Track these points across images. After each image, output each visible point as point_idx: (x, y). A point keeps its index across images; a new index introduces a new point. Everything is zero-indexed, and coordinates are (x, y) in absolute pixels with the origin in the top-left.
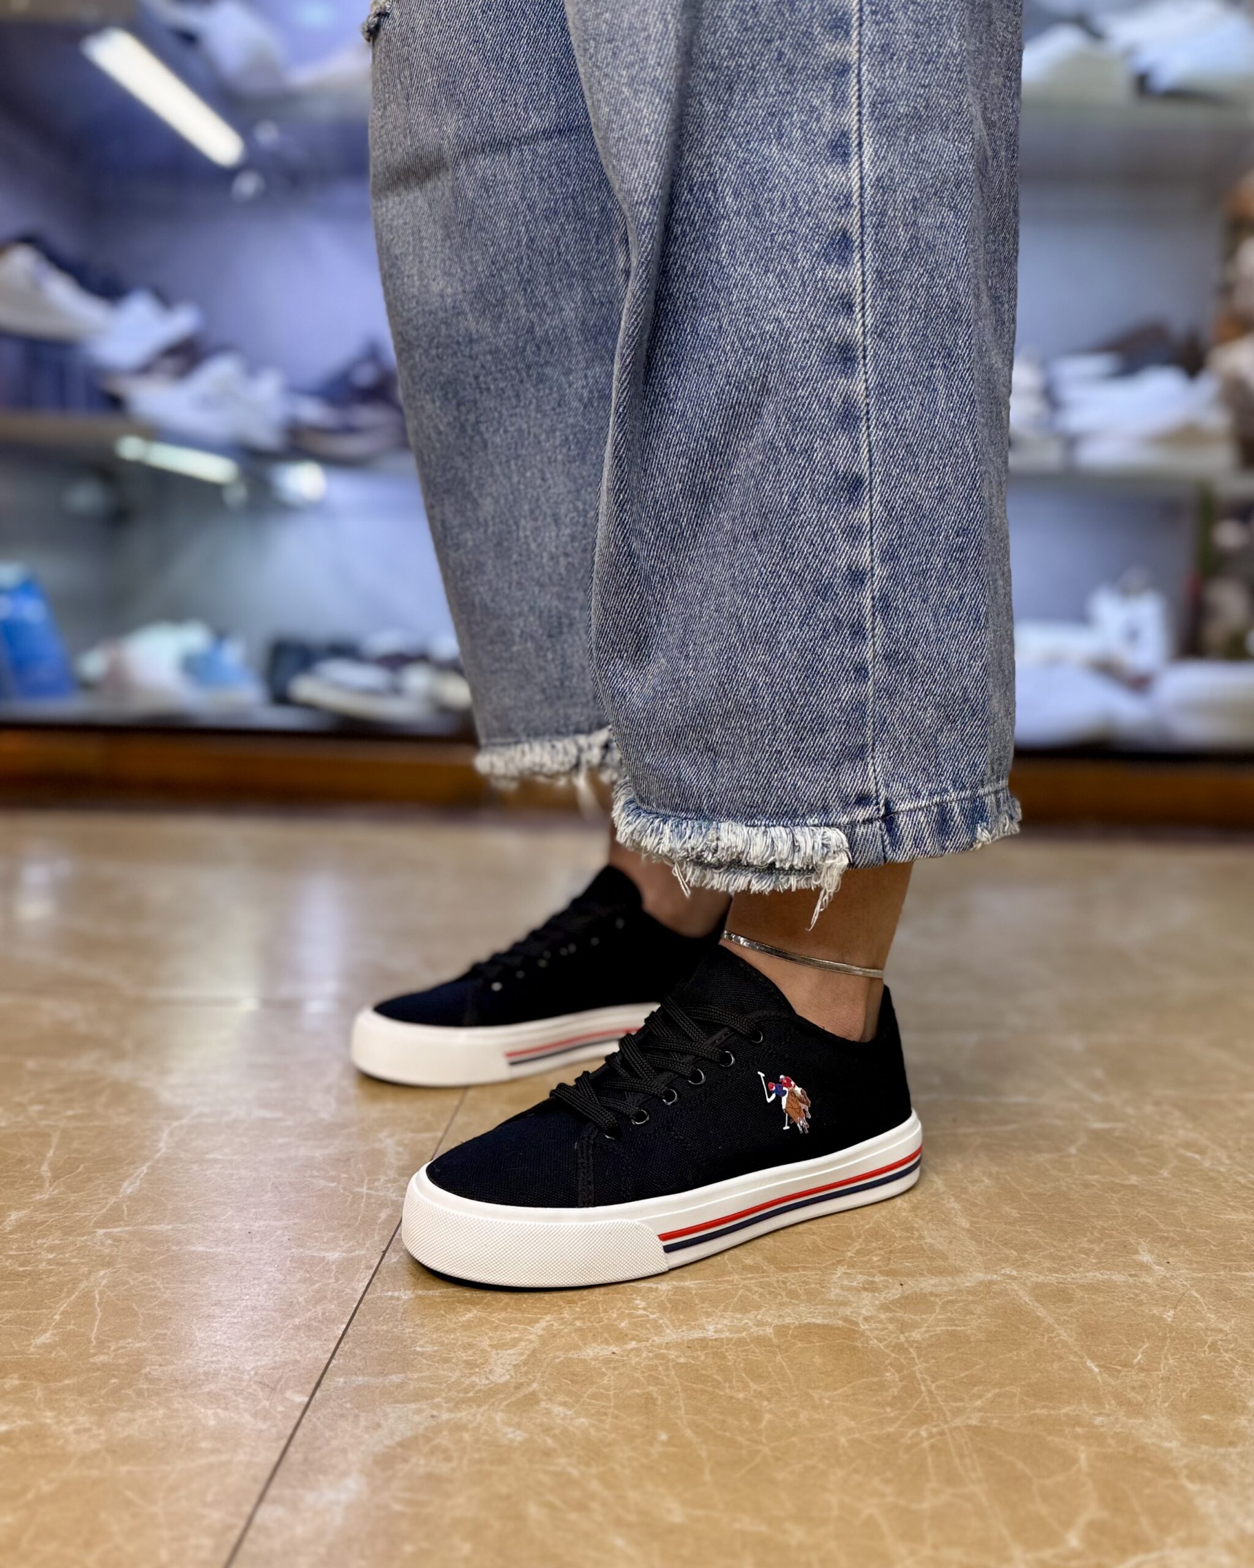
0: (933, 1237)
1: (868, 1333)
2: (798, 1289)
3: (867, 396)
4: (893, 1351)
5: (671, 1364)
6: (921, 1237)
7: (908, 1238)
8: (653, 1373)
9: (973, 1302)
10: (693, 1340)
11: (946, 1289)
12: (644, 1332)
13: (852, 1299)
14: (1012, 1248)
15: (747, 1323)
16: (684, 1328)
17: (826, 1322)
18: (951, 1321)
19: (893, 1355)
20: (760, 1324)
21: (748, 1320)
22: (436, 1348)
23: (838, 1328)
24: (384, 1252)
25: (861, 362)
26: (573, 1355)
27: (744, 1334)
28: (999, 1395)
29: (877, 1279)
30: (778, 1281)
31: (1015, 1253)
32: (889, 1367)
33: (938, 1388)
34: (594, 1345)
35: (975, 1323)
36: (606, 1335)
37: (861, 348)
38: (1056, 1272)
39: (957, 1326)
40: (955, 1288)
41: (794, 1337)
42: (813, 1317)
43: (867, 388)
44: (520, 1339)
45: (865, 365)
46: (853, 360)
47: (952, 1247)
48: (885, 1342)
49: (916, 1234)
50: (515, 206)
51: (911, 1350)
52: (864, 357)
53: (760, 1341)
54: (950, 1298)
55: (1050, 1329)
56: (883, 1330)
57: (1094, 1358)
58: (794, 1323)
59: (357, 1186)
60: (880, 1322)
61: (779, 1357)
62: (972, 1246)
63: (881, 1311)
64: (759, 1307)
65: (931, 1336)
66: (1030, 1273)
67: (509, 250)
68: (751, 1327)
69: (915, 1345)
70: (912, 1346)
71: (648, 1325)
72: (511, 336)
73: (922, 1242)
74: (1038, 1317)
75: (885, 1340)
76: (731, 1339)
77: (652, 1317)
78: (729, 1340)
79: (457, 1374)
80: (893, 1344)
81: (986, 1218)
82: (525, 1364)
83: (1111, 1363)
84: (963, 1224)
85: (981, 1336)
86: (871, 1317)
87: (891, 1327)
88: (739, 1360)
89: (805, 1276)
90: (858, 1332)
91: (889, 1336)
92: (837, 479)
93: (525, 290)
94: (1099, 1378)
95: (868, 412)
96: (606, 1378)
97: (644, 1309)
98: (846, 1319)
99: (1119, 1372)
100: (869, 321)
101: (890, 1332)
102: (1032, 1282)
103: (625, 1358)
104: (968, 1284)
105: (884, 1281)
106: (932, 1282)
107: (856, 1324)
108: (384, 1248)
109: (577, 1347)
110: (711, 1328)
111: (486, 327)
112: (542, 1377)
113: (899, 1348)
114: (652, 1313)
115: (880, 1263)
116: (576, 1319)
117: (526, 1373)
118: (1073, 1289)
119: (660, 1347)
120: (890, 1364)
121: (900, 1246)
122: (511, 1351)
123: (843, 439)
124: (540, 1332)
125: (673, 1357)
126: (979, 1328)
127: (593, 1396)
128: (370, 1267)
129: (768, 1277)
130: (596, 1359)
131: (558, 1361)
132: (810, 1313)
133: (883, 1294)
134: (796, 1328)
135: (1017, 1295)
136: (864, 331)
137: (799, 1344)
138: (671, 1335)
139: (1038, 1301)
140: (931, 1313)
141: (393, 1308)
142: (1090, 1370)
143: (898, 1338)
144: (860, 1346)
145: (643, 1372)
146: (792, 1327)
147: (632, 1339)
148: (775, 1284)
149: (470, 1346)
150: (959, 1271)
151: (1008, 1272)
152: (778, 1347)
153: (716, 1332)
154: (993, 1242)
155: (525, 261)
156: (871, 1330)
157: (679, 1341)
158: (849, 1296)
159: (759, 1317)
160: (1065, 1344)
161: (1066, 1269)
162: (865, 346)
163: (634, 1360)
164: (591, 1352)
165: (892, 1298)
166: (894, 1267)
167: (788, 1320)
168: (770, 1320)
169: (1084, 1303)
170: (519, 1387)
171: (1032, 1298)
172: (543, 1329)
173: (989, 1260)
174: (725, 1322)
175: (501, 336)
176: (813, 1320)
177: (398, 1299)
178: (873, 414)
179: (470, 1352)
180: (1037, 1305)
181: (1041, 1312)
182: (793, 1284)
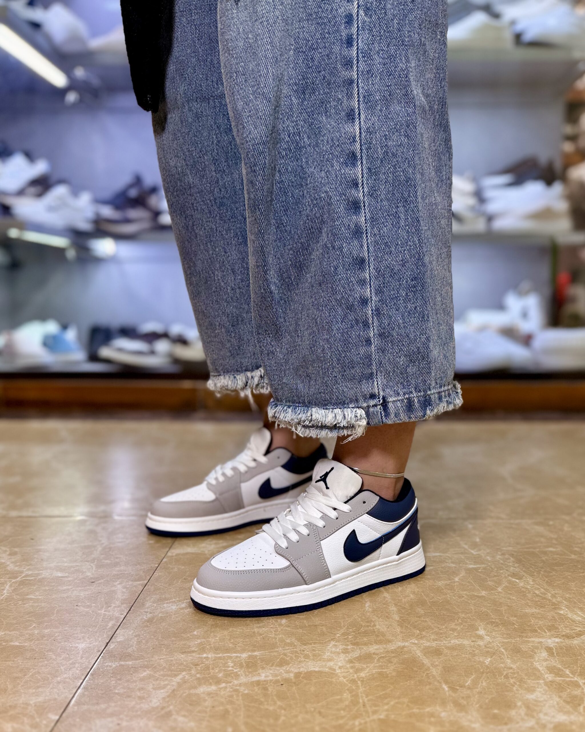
0: (381, 625)
1: (339, 674)
2: (310, 654)
3: (366, 223)
4: (349, 683)
5: (240, 694)
6: (375, 625)
7: (368, 626)
8: (231, 699)
9: (394, 657)
10: (253, 682)
11: (382, 651)
12: (230, 678)
13: (335, 658)
14: (417, 629)
15: (281, 672)
16: (250, 675)
17: (320, 669)
18: (381, 667)
19: (349, 685)
20: (288, 672)
21: (282, 670)
22: (125, 691)
23: (325, 673)
24: (107, 643)
25: (363, 208)
26: (193, 691)
27: (279, 678)
28: (397, 703)
29: (349, 647)
30: (300, 650)
31: (418, 632)
32: (347, 691)
33: (368, 700)
34: (204, 686)
35: (392, 668)
36: (211, 681)
37: (362, 202)
38: (436, 641)
39: (383, 669)
40: (386, 650)
41: (303, 678)
42: (314, 667)
43: (365, 220)
44: (168, 685)
45: (365, 209)
46: (359, 207)
47: (389, 630)
48: (347, 679)
49: (373, 624)
50: (211, 126)
51: (359, 682)
52: (364, 206)
53: (287, 681)
54: (383, 655)
55: (428, 669)
56: (347, 672)
57: (446, 682)
58: (304, 671)
59: (99, 610)
60: (347, 668)
61: (294, 688)
62: (398, 630)
63: (348, 663)
64: (288, 664)
65: (370, 675)
66: (424, 642)
67: (208, 146)
68: (283, 674)
69: (361, 679)
70: (359, 680)
71: (233, 675)
72: (208, 185)
73: (375, 628)
74: (423, 663)
75: (347, 677)
76: (272, 680)
77: (235, 671)
78: (271, 681)
79: (134, 703)
80: (351, 679)
81: (407, 615)
82: (168, 696)
83: (454, 686)
84: (396, 618)
85: (394, 674)
86: (342, 667)
87: (351, 671)
88: (274, 690)
89: (314, 647)
90: (335, 674)
91: (350, 676)
92: (353, 260)
93: (215, 164)
94: (447, 693)
95: (366, 230)
96: (207, 702)
97: (232, 667)
98: (330, 668)
99: (457, 690)
100: (366, 190)
101: (351, 673)
102: (424, 646)
103: (218, 692)
104: (393, 648)
105: (352, 648)
106: (375, 647)
107: (335, 670)
108: (107, 641)
109: (195, 688)
110: (263, 675)
111: (197, 181)
112: (176, 703)
113: (353, 681)
114: (236, 669)
115: (352, 639)
116: (198, 673)
117: (168, 701)
118: (443, 649)
119: (236, 686)
120: (348, 690)
121: (363, 630)
122: (162, 691)
123: (356, 242)
124: (179, 681)
125: (242, 690)
126: (394, 670)
127: (199, 712)
128: (99, 651)
129: (296, 648)
130: (204, 693)
131: (185, 694)
132: (313, 665)
133: (351, 655)
134: (305, 673)
135: (415, 653)
136: (363, 195)
137: (305, 681)
138: (243, 679)
139: (424, 655)
140: (372, 663)
141: (107, 671)
142: (444, 689)
143: (353, 676)
144: (334, 681)
145: (226, 699)
146: (303, 673)
147: (223, 682)
148: (299, 652)
149: (142, 689)
150: (390, 641)
151: (413, 642)
152: (295, 683)
153: (265, 677)
154: (409, 626)
155: (215, 151)
156: (341, 673)
157: (247, 682)
158: (334, 656)
159: (288, 668)
160: (434, 677)
161: (442, 639)
162: (364, 201)
163: (222, 693)
164: (202, 689)
165: (355, 656)
166: (358, 641)
167: (302, 670)
168: (293, 670)
169: (446, 656)
170: (163, 708)
171: (422, 654)
172: (181, 679)
173: (405, 635)
174: (271, 672)
175: (203, 185)
176: (314, 669)
177: (111, 666)
178: (369, 231)
179: (142, 692)
180: (424, 657)
181: (426, 661)
182: (308, 651)
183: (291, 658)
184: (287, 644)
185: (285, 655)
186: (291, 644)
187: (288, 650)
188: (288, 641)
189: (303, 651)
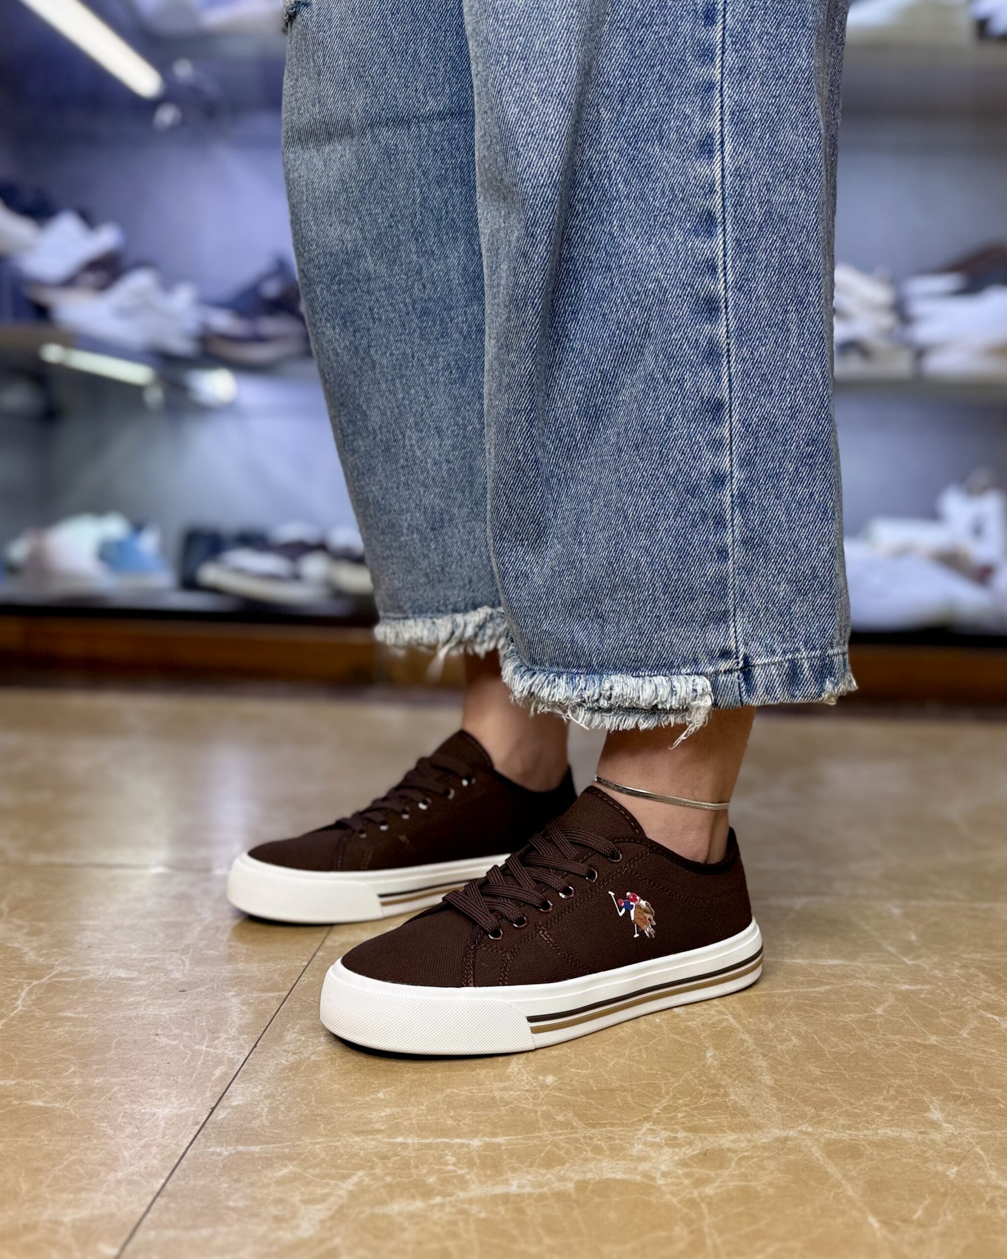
0: (738, 1095)
1: (664, 1188)
3: (727, 338)
5: (471, 1219)
8: (453, 1228)
10: (496, 1195)
12: (450, 1187)
15: (550, 1179)
17: (626, 1176)
20: (563, 1179)
21: (550, 1175)
23: (636, 1184)
25: (724, 312)
27: (545, 1190)
31: (813, 1110)
37: (723, 301)
41: (593, 1192)
42: (614, 1172)
43: (727, 332)
46: (716, 310)
47: (754, 1104)
52: (726, 307)
53: (562, 1196)
56: (679, 1184)
58: (594, 1179)
60: (678, 1177)
61: (576, 1211)
62: (773, 1104)
66: (825, 1130)
68: (553, 1183)
71: (455, 1181)
73: (727, 1099)
76: (533, 1194)
78: (530, 1195)
81: (789, 1076)
84: (767, 1082)
86: (669, 1173)
90: (654, 1187)
92: (702, 403)
95: (728, 351)
100: (730, 278)
102: (825, 1138)
104: (765, 1141)
105: (685, 1137)
106: (731, 1138)
107: (654, 1179)
110: (515, 1183)
119: (463, 1202)
123: (708, 371)
124: (351, 1187)
125: (474, 1212)
134: (596, 1183)
136: (726, 287)
137: (597, 1199)
138: (476, 1190)
140: (727, 1168)
144: (654, 1200)
145: (444, 1227)
146: (592, 1182)
147: (437, 1195)
150: (758, 1127)
151: (804, 1129)
152: (577, 1202)
153: (519, 1187)
154: (793, 1099)
156: (667, 1185)
159: (561, 1173)
162: (726, 299)
167: (589, 1176)
168: (572, 1176)
172: (353, 1185)
173: (787, 1116)
174: (529, 1178)
176: (614, 1175)
178: (733, 352)
183: (568, 1152)
184: (557, 1124)
185: (556, 1145)
186: (567, 1124)
187: (560, 1134)
188: (560, 1118)
189: (591, 1139)
